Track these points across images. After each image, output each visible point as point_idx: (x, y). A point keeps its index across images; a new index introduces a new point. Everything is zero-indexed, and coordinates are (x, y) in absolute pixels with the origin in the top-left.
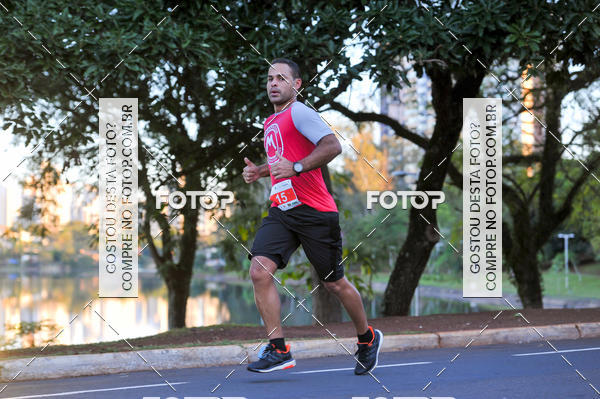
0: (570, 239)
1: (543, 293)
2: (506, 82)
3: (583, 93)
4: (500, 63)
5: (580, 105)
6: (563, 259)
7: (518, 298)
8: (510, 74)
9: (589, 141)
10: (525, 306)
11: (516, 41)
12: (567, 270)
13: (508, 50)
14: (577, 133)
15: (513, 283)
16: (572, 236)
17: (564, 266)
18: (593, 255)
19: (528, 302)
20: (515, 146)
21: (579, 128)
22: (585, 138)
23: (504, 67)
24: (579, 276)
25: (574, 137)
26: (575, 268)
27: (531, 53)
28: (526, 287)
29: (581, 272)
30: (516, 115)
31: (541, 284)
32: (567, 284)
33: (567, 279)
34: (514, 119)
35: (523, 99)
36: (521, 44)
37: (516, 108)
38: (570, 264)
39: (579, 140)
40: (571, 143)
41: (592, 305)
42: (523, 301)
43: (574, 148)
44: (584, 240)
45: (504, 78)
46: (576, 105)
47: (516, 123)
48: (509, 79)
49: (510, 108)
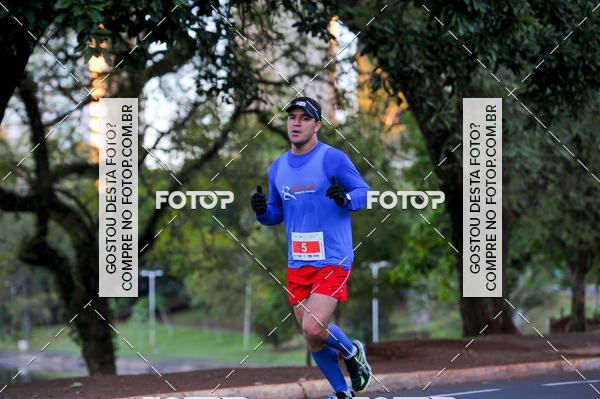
0: (157, 278)
1: (117, 353)
2: (64, 62)
3: (170, 79)
4: (56, 35)
5: (166, 96)
6: (147, 306)
7: (83, 361)
8: (71, 51)
9: (178, 144)
10: (92, 372)
11: (71, 7)
12: (152, 320)
13: (59, 19)
14: (162, 134)
15: (76, 341)
16: (159, 273)
17: (148, 315)
18: (188, 299)
19: (95, 366)
20: (79, 150)
21: (165, 126)
22: (173, 140)
23: (61, 41)
24: (169, 328)
25: (159, 140)
26: (164, 317)
27: (91, 24)
28: (93, 346)
29: (173, 322)
30: (80, 107)
31: (114, 340)
32: (152, 340)
33: (152, 333)
34: (77, 114)
35: (90, 86)
36: (78, 12)
37: (79, 97)
38: (157, 313)
39: (166, 143)
40: (154, 148)
41: (186, 368)
42: (89, 365)
43: (159, 154)
44: (174, 279)
45: (61, 55)
46: (161, 97)
47: (79, 119)
48: (68, 58)
49: (71, 99)
